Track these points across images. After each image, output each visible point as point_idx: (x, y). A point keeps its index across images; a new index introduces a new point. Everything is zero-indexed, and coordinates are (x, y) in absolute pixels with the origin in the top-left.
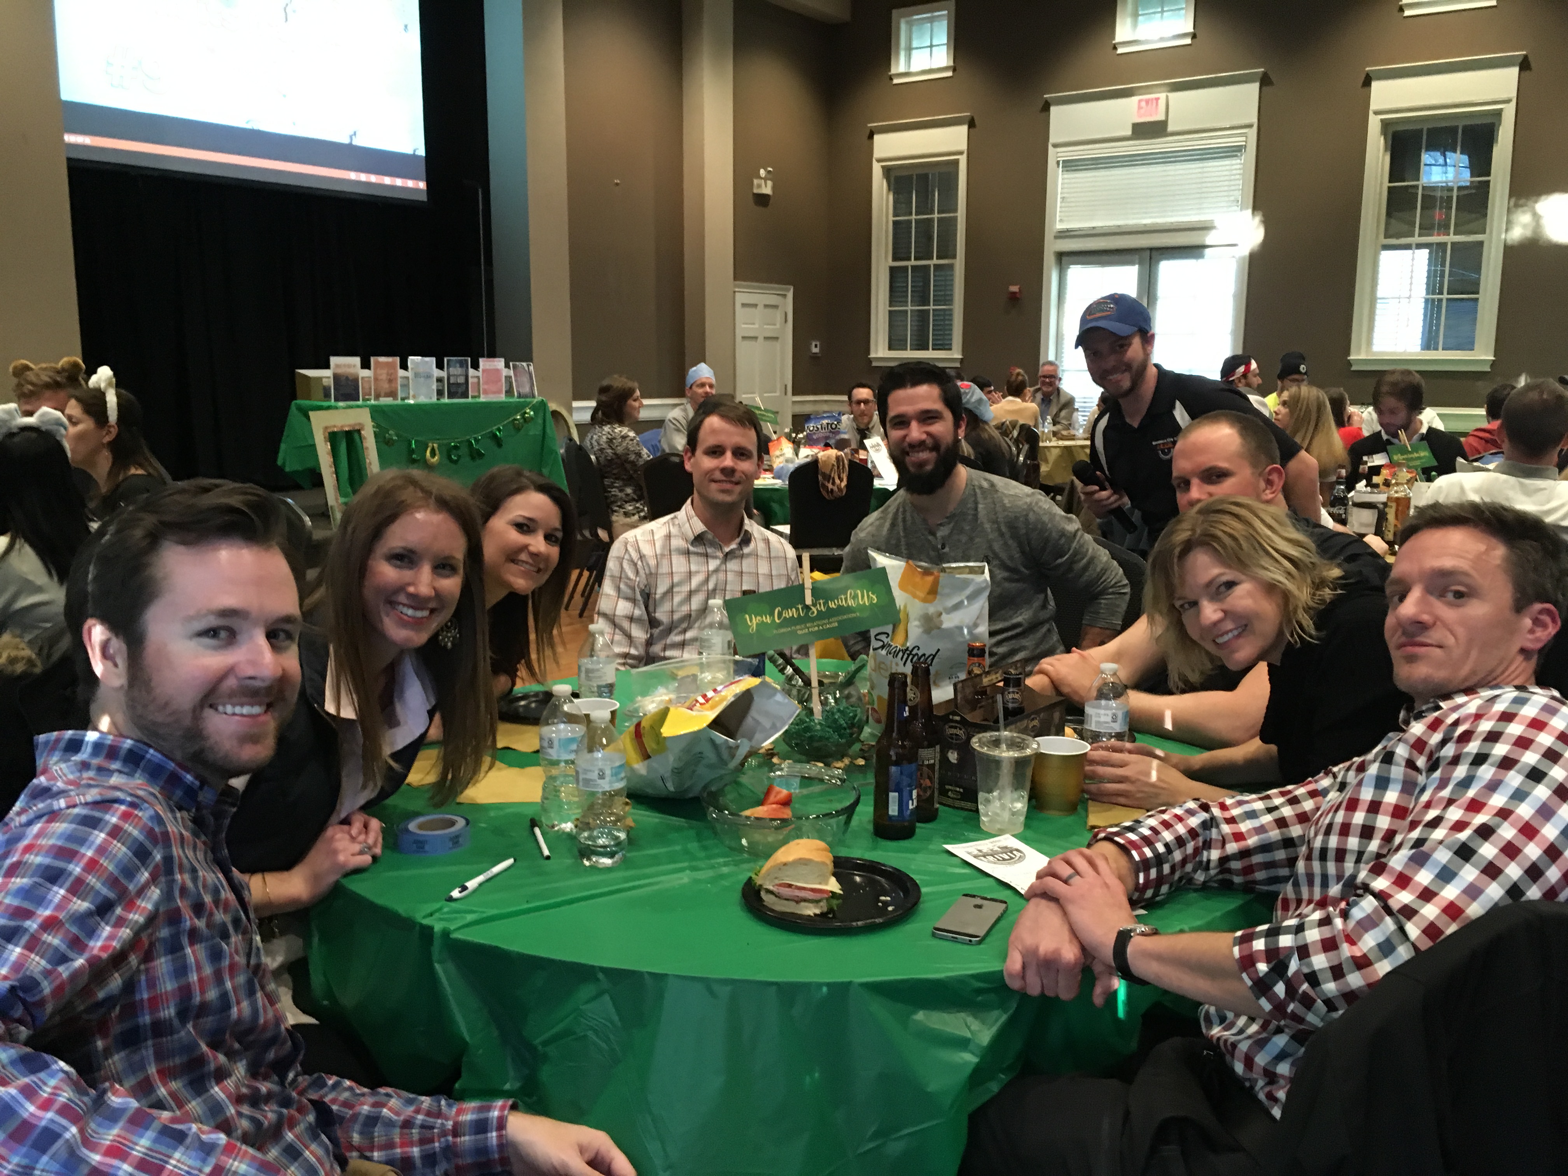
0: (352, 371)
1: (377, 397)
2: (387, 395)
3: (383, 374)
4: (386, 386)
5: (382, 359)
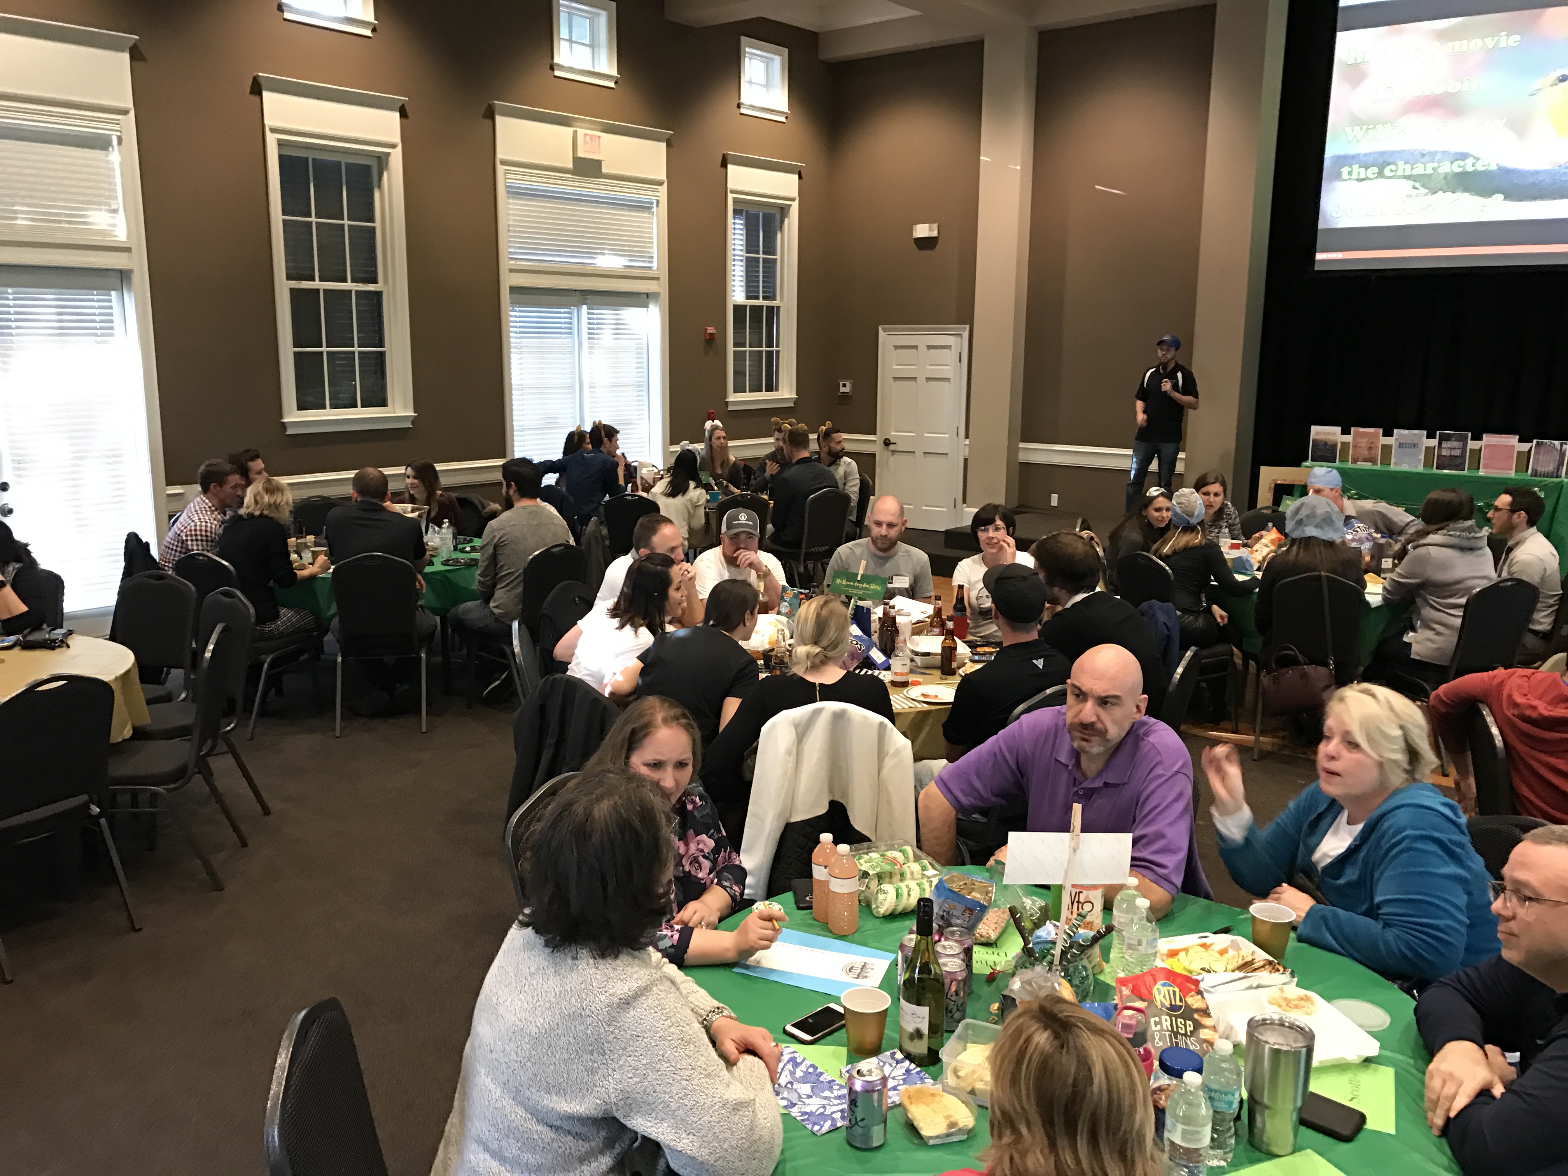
0: (1332, 438)
1: (1355, 461)
2: (1365, 460)
3: (1364, 443)
4: (1366, 453)
5: (1362, 430)
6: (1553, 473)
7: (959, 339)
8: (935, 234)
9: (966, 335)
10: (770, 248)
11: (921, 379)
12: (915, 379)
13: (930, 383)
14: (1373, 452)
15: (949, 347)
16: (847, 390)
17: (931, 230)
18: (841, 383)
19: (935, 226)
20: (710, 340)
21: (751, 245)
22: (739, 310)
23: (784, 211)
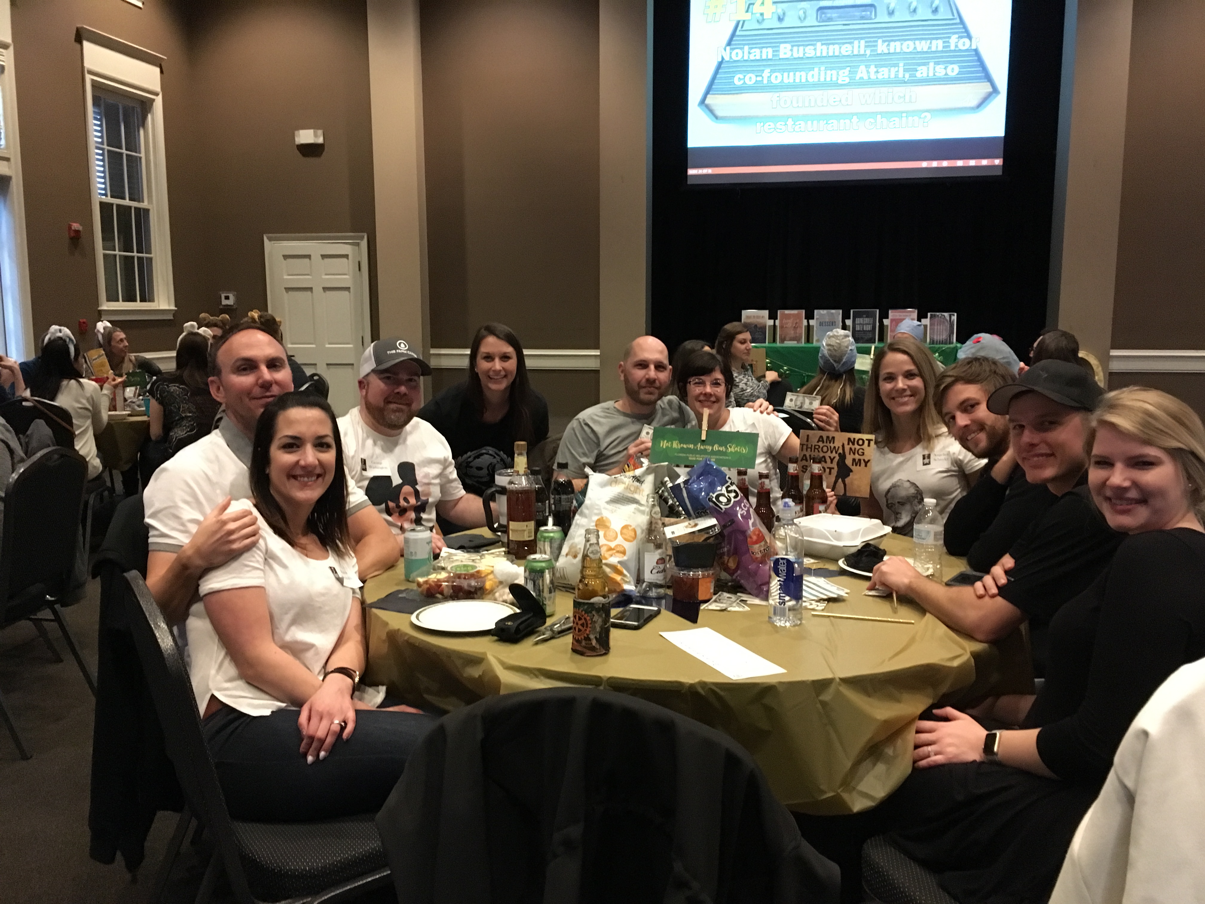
6: (946, 340)
7: (357, 248)
8: (320, 140)
9: (364, 244)
10: (132, 145)
11: (317, 290)
12: (310, 289)
13: (328, 292)
14: (798, 331)
15: (346, 256)
16: (231, 302)
17: (316, 135)
18: (223, 296)
19: (320, 132)
20: (76, 239)
21: (112, 138)
22: (105, 207)
23: (145, 105)
